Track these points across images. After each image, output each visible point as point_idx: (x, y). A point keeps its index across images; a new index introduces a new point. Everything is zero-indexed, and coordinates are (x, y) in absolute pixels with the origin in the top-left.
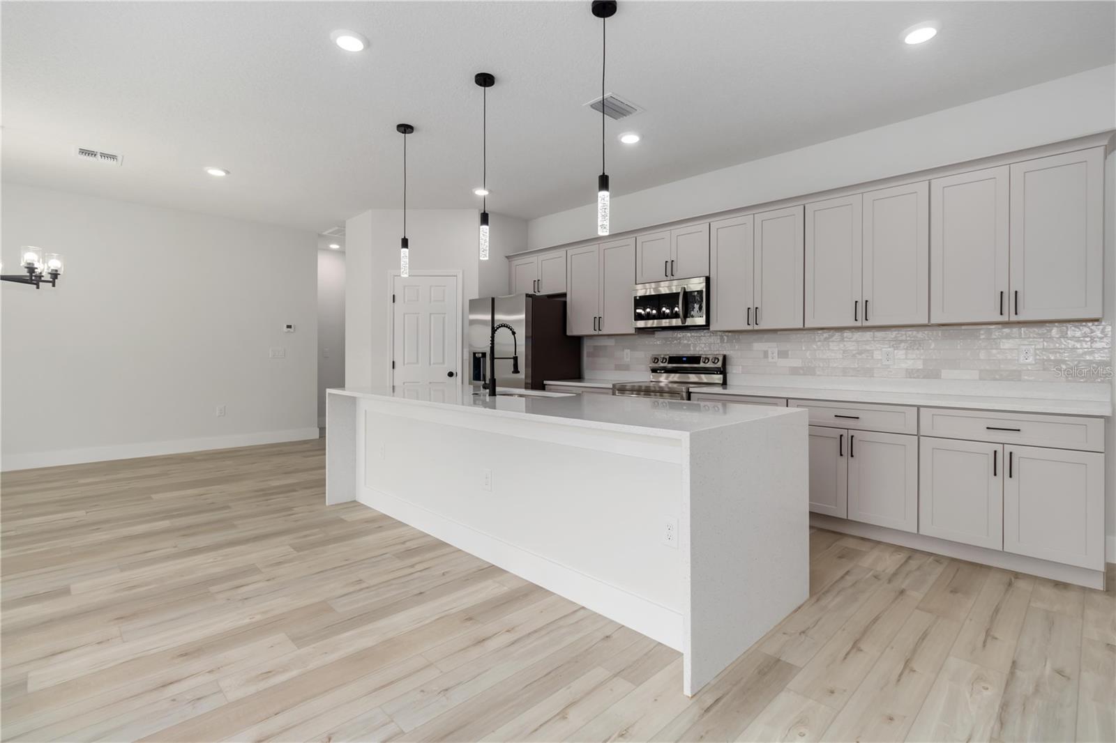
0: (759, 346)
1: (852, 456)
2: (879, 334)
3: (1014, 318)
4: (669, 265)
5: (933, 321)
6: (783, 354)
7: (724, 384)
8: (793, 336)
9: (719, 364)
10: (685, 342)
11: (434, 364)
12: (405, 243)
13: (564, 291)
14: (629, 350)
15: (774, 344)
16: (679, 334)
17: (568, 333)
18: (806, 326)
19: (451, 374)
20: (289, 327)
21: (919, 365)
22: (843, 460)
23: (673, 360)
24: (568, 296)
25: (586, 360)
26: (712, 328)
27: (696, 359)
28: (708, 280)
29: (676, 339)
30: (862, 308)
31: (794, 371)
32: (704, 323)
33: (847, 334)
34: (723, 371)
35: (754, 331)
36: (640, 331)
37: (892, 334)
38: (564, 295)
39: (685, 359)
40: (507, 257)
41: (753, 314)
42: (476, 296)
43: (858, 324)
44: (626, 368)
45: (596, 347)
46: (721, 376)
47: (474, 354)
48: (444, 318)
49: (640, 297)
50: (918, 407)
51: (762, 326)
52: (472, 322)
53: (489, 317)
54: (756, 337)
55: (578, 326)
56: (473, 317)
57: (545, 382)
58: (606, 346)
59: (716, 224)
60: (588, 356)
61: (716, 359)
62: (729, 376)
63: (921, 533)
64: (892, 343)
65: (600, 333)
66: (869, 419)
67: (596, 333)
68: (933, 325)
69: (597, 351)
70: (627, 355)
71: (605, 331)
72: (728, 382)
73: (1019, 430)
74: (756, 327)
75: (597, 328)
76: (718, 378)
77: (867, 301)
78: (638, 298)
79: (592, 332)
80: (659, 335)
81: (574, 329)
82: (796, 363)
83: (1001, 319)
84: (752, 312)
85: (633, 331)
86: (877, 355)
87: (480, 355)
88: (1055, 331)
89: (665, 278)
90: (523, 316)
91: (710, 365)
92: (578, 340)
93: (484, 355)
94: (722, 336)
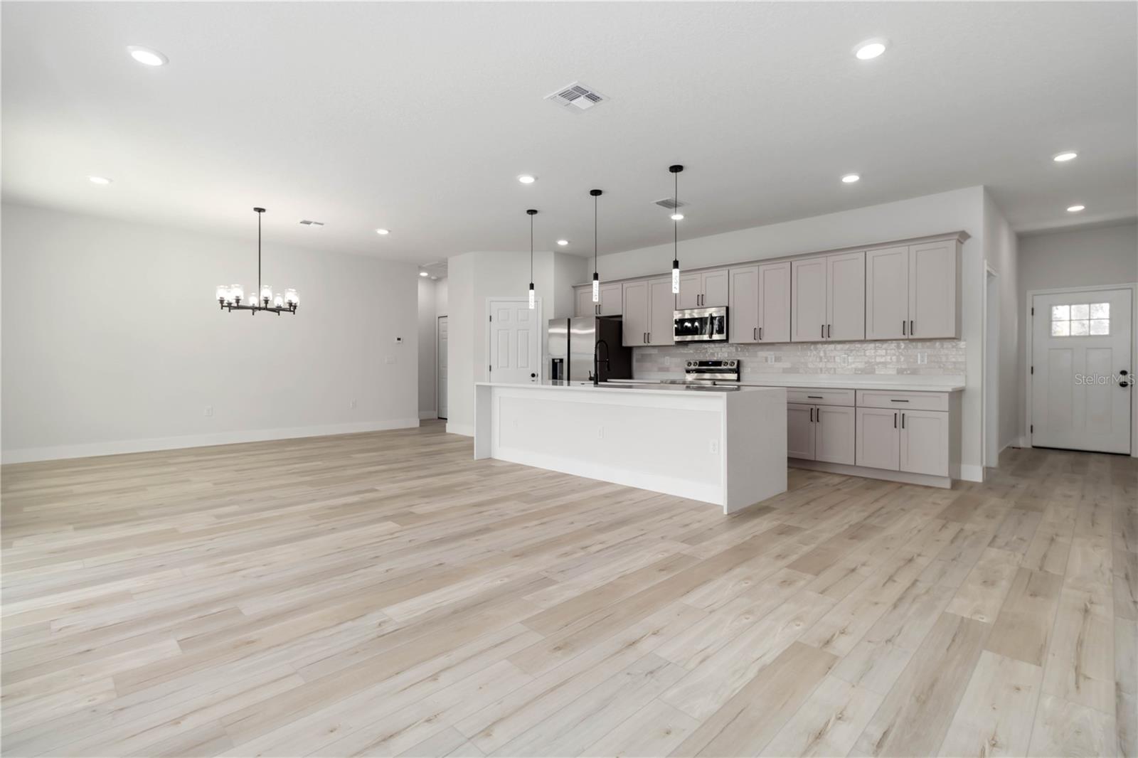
0: (762, 354)
1: (818, 421)
2: (839, 346)
3: (911, 337)
4: (700, 298)
5: (868, 338)
6: (778, 359)
7: (739, 380)
8: (785, 348)
9: (735, 367)
10: (711, 351)
11: (521, 367)
12: (532, 287)
13: (620, 314)
15: (772, 353)
16: (706, 346)
17: (624, 345)
18: (792, 340)
20: (399, 339)
21: (861, 366)
22: (812, 425)
23: (702, 363)
24: (624, 317)
25: (635, 365)
26: (730, 341)
27: (718, 363)
28: (728, 309)
29: (704, 349)
30: (826, 330)
31: (786, 371)
32: (725, 338)
33: (819, 346)
34: (737, 371)
35: (758, 342)
36: (678, 343)
37: (847, 346)
38: (621, 316)
40: (574, 287)
41: (758, 332)
42: (552, 318)
43: (824, 339)
44: (666, 370)
45: (643, 355)
46: (736, 375)
47: (553, 360)
48: (528, 333)
50: (855, 390)
51: (765, 340)
52: (551, 335)
54: (760, 347)
55: (631, 338)
56: (552, 331)
58: (651, 355)
59: (733, 271)
60: (637, 361)
61: (732, 363)
62: (741, 375)
63: (857, 464)
64: (847, 352)
65: (649, 344)
66: (828, 398)
67: (646, 344)
68: (867, 341)
69: (643, 358)
70: (668, 361)
71: (652, 343)
72: (741, 378)
73: (907, 401)
74: (760, 341)
75: (646, 341)
76: (734, 376)
77: (829, 326)
79: (642, 344)
80: (691, 346)
81: (628, 341)
82: (787, 365)
83: (903, 337)
84: (757, 331)
85: (674, 344)
86: (837, 359)
88: (938, 344)
89: (697, 306)
90: (593, 330)
91: (729, 367)
92: (629, 350)
94: (736, 347)
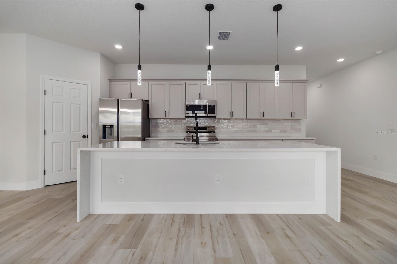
14: (174, 125)
19: (84, 137)
39: (201, 128)
49: (189, 105)
53: (116, 110)
57: (146, 138)
78: (188, 105)
87: (109, 126)
93: (112, 126)
